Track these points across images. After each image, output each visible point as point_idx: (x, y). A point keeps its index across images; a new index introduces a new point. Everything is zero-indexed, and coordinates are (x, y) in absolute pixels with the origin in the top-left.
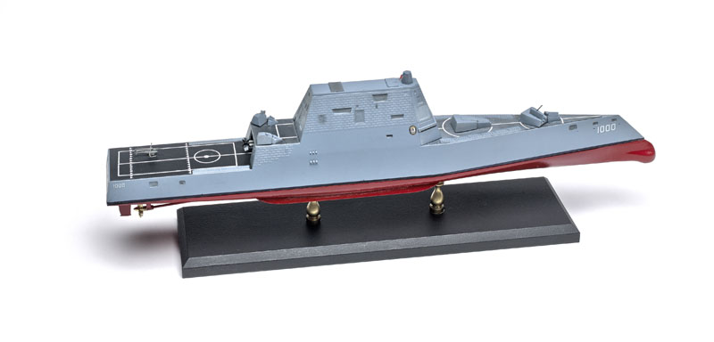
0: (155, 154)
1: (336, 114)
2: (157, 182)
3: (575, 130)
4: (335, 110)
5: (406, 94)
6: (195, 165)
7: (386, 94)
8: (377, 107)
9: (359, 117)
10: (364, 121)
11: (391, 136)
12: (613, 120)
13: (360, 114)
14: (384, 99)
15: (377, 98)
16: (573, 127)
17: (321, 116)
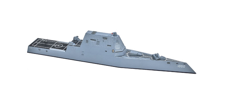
0: (47, 42)
1: (91, 41)
2: (40, 49)
3: (169, 64)
4: (91, 40)
5: (112, 39)
6: (54, 47)
7: (107, 38)
8: (103, 41)
9: (98, 43)
10: (99, 45)
11: (106, 51)
12: (184, 64)
13: (98, 42)
14: (106, 39)
15: (104, 39)
16: (168, 63)
17: (87, 40)
